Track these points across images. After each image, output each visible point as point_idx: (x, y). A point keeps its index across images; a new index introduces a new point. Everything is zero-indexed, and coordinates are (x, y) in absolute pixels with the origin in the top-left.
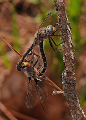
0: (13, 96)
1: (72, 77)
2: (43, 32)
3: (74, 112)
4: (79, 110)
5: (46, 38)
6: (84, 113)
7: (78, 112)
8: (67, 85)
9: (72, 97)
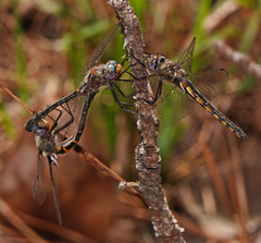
0: (22, 186)
1: (154, 155)
2: (99, 73)
3: (157, 220)
4: (167, 216)
5: (104, 84)
6: (175, 221)
7: (166, 220)
8: (145, 170)
9: (153, 193)
